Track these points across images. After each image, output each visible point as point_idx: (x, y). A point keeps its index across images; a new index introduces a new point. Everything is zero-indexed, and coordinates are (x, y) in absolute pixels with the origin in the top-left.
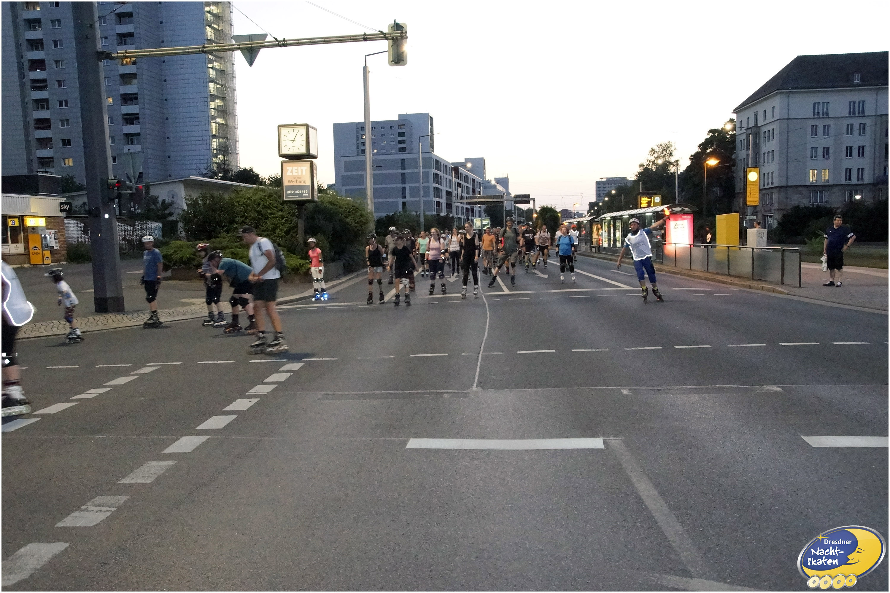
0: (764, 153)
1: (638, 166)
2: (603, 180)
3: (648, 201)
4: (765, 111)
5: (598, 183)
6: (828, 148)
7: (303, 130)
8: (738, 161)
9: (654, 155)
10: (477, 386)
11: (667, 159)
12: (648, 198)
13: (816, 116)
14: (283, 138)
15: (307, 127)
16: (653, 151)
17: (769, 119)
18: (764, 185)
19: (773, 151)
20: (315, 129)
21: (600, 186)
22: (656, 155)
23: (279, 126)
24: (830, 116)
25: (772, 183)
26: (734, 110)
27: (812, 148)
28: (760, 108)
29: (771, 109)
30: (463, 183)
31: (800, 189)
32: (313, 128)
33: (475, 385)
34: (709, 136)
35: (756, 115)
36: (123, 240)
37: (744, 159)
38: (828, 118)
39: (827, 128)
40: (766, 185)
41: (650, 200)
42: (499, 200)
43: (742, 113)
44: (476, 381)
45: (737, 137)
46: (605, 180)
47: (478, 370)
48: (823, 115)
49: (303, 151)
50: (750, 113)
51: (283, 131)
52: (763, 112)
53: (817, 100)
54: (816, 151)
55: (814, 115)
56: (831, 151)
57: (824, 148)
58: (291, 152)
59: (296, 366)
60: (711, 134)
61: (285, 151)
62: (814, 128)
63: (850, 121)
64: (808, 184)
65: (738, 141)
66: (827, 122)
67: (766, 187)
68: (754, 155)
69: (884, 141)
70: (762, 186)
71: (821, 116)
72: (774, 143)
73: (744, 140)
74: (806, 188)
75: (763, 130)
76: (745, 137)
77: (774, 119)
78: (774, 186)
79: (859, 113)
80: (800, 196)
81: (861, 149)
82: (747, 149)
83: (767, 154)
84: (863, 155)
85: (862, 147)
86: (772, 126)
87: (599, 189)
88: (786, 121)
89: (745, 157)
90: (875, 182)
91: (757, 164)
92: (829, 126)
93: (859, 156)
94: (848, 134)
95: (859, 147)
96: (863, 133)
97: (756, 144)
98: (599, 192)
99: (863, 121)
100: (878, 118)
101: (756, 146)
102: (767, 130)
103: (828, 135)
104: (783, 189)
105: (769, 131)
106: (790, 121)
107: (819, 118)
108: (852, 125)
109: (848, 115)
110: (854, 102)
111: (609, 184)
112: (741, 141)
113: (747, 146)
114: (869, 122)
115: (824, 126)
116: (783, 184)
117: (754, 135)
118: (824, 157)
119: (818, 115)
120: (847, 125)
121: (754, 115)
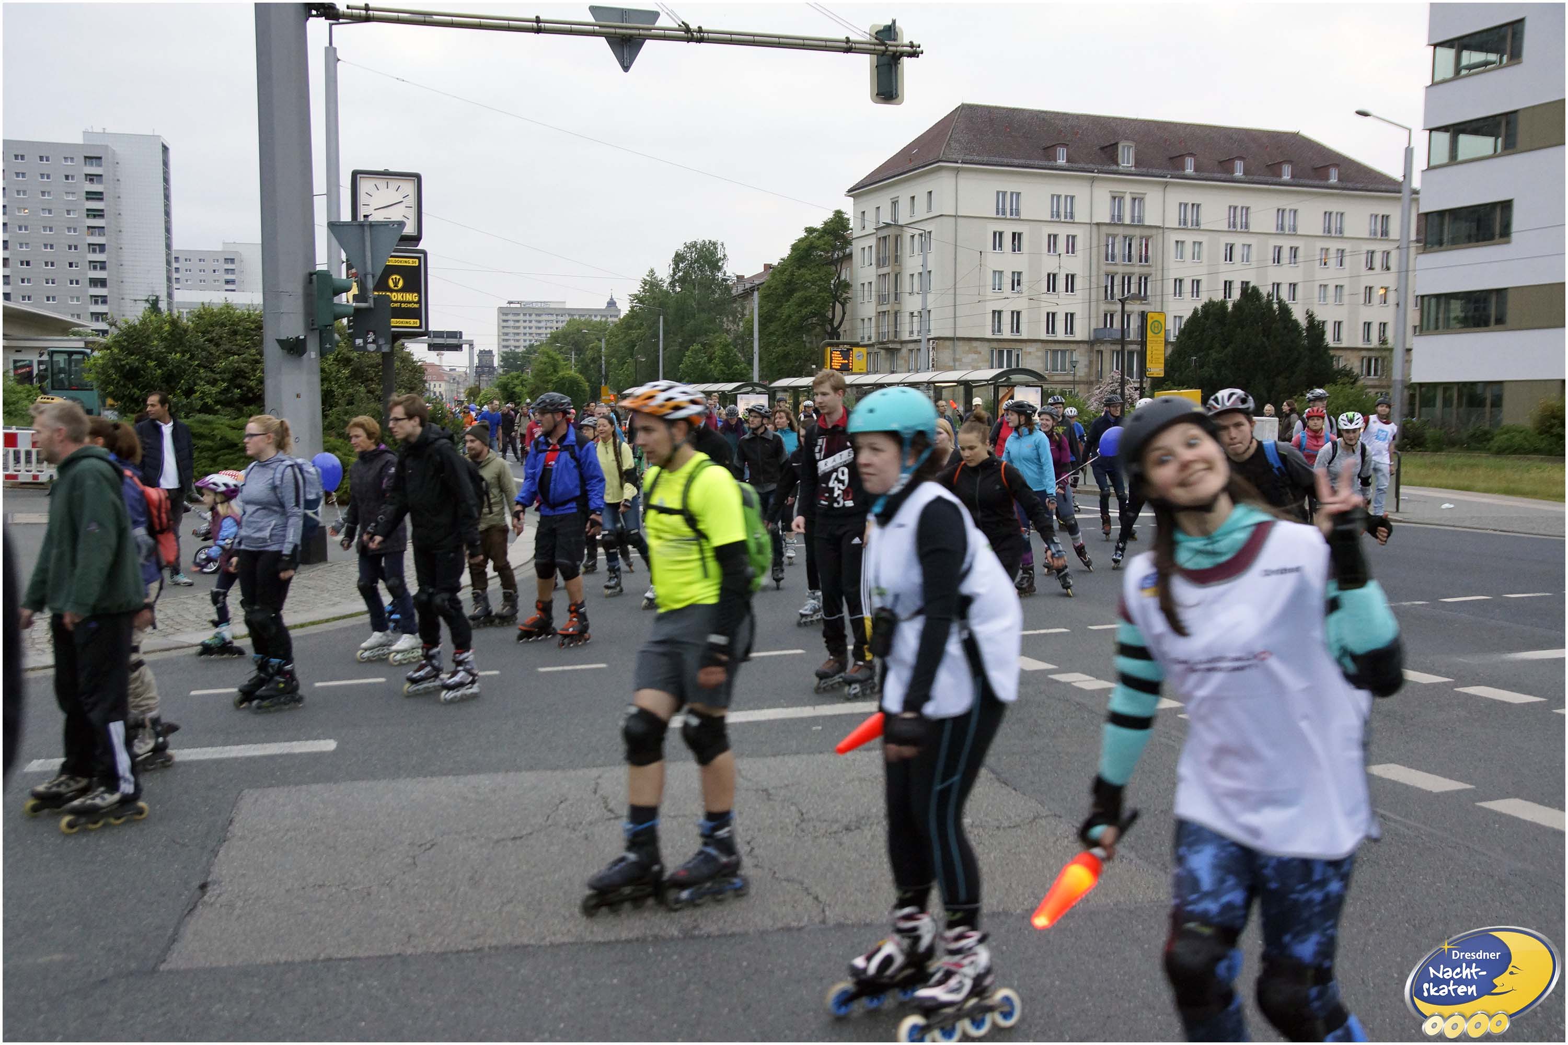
0: (912, 275)
2: (512, 305)
4: (913, 198)
5: (503, 312)
6: (1019, 273)
8: (857, 286)
13: (1000, 216)
17: (921, 211)
18: (912, 332)
19: (929, 272)
21: (505, 318)
24: (1022, 217)
26: (849, 191)
27: (994, 272)
28: (903, 193)
29: (926, 196)
31: (975, 344)
35: (895, 203)
37: (870, 283)
38: (1020, 220)
39: (1016, 237)
40: (916, 333)
43: (865, 198)
45: (855, 242)
46: (518, 306)
48: (1011, 214)
50: (883, 200)
51: (365, 182)
52: (909, 200)
53: (1002, 189)
54: (1000, 278)
55: (998, 213)
56: (1024, 279)
57: (1013, 273)
62: (998, 237)
63: (1053, 230)
64: (989, 335)
65: (856, 248)
66: (1017, 228)
67: (915, 337)
68: (892, 276)
69: (1104, 268)
70: (908, 333)
71: (1008, 216)
72: (931, 258)
73: (871, 247)
74: (987, 344)
75: (908, 232)
76: (873, 241)
77: (931, 215)
78: (932, 335)
79: (1066, 217)
80: (976, 356)
81: (1071, 279)
82: (878, 266)
83: (916, 277)
84: (1072, 291)
85: (1073, 276)
86: (927, 227)
87: (505, 324)
88: (953, 219)
89: (873, 279)
90: (1092, 338)
91: (896, 294)
92: (1020, 235)
93: (1067, 291)
94: (1049, 251)
95: (1067, 276)
96: (1073, 252)
97: (896, 256)
98: (506, 330)
99: (1072, 231)
100: (1095, 228)
101: (896, 261)
102: (917, 232)
103: (1019, 250)
104: (948, 343)
105: (921, 235)
106: (959, 220)
107: (1006, 219)
108: (1055, 236)
109: (1049, 219)
110: (1059, 197)
111: (525, 315)
112: (864, 249)
113: (878, 259)
114: (1082, 235)
115: (1014, 234)
116: (949, 334)
117: (892, 239)
118: (1013, 289)
119: (1004, 213)
120: (1049, 236)
121: (889, 203)
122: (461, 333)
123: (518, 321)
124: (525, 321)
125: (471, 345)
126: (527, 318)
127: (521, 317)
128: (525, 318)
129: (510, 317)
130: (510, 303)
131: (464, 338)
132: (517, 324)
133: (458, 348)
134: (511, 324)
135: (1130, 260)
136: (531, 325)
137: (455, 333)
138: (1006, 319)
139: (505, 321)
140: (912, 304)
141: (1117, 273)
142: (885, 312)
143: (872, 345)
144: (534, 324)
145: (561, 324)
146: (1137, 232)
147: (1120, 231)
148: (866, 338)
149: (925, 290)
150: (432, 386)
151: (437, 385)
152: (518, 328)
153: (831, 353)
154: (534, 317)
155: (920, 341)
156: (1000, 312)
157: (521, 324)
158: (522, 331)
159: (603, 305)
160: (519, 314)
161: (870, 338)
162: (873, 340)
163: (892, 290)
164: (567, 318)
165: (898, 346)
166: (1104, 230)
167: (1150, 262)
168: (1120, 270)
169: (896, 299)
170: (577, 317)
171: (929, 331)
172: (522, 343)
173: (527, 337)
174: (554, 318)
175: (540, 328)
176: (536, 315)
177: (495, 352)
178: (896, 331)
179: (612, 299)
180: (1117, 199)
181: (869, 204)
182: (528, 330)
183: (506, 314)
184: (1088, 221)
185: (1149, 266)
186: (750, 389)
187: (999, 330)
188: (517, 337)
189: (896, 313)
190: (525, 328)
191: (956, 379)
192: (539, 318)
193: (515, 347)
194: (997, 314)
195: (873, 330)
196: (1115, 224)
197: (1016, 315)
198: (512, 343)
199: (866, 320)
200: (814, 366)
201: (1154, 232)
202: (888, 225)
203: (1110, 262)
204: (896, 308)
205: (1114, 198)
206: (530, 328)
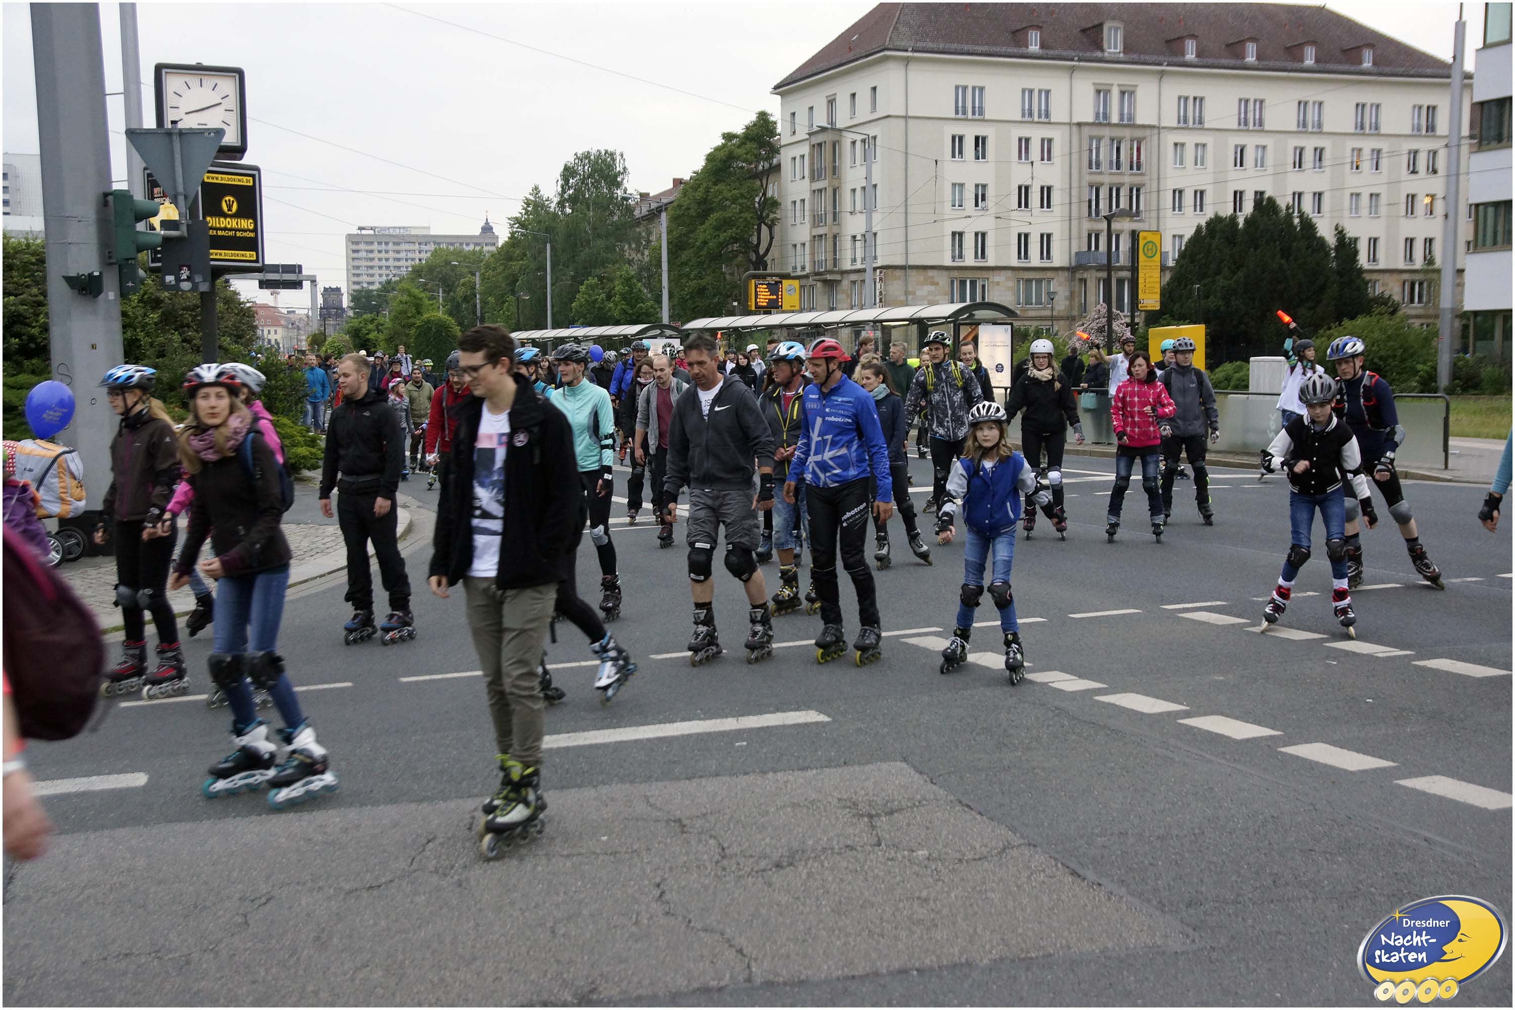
0: (854, 190)
4: (853, 95)
5: (353, 240)
6: (984, 186)
8: (787, 204)
13: (960, 116)
17: (864, 112)
18: (854, 260)
19: (875, 186)
24: (987, 117)
26: (776, 88)
27: (954, 185)
28: (841, 89)
29: (869, 92)
31: (931, 273)
35: (831, 102)
37: (803, 201)
38: (984, 120)
39: (980, 142)
40: (859, 261)
43: (795, 96)
45: (782, 150)
48: (974, 113)
50: (817, 98)
51: (173, 78)
52: (848, 98)
53: (961, 83)
54: (961, 193)
55: (957, 112)
56: (990, 193)
57: (977, 186)
62: (958, 141)
63: (1025, 132)
64: (948, 262)
65: (785, 157)
66: (981, 131)
67: (859, 266)
68: (830, 192)
69: (1087, 178)
70: (850, 263)
71: (970, 116)
72: (876, 169)
73: (803, 156)
74: (945, 273)
75: (848, 137)
76: (805, 149)
77: (875, 116)
78: (880, 263)
79: (1040, 116)
80: (932, 288)
81: (1046, 192)
82: (813, 179)
83: (859, 193)
84: (1049, 206)
85: (1049, 189)
86: (871, 131)
87: (356, 255)
88: (902, 121)
89: (807, 196)
90: (1073, 264)
91: (835, 214)
92: (984, 139)
93: (1042, 207)
94: (1020, 157)
95: (1042, 188)
96: (1049, 159)
97: (834, 168)
98: (356, 263)
99: (1047, 132)
100: (1075, 129)
101: (834, 174)
102: (859, 138)
103: (984, 157)
104: (898, 273)
105: (864, 141)
106: (911, 122)
107: (967, 120)
108: (1027, 140)
109: (1019, 118)
110: (1031, 91)
111: (380, 243)
112: (794, 159)
113: (812, 172)
114: (1059, 136)
115: (977, 138)
116: (900, 261)
117: (828, 148)
118: (977, 205)
119: (964, 113)
120: (1020, 140)
121: (825, 102)
122: (300, 267)
123: (372, 251)
124: (380, 252)
125: (313, 282)
126: (383, 247)
127: (375, 247)
128: (380, 248)
129: (362, 247)
130: (361, 229)
131: (305, 272)
132: (371, 255)
133: (297, 285)
134: (363, 254)
135: (1118, 168)
136: (387, 256)
137: (294, 266)
138: (969, 242)
139: (355, 251)
140: (854, 225)
141: (1102, 184)
142: (821, 236)
143: (806, 277)
144: (391, 255)
145: (422, 255)
146: (1127, 133)
147: (1106, 132)
148: (799, 269)
149: (869, 209)
150: (266, 332)
151: (272, 332)
152: (372, 259)
153: (756, 287)
154: (391, 247)
155: (864, 270)
156: (961, 234)
157: (376, 255)
158: (376, 263)
159: (477, 231)
160: (372, 243)
161: (803, 268)
162: (807, 270)
163: (830, 208)
164: (432, 247)
165: (838, 277)
166: (1086, 131)
167: (1143, 170)
168: (1107, 179)
169: (835, 220)
170: (444, 246)
171: (875, 258)
172: (377, 279)
173: (384, 271)
174: (417, 247)
175: (399, 260)
176: (395, 244)
177: (344, 290)
178: (835, 259)
179: (487, 223)
180: (1102, 92)
181: (800, 104)
182: (384, 263)
183: (357, 243)
184: (1067, 121)
185: (1142, 174)
186: (658, 332)
187: (961, 256)
188: (371, 272)
189: (835, 237)
190: (380, 260)
191: (908, 316)
192: (398, 248)
193: (369, 283)
194: (958, 236)
195: (808, 258)
196: (1100, 124)
197: (981, 237)
198: (365, 278)
199: (799, 246)
200: (735, 304)
201: (1148, 132)
202: (823, 129)
203: (1094, 170)
204: (835, 230)
205: (1098, 92)
206: (387, 260)
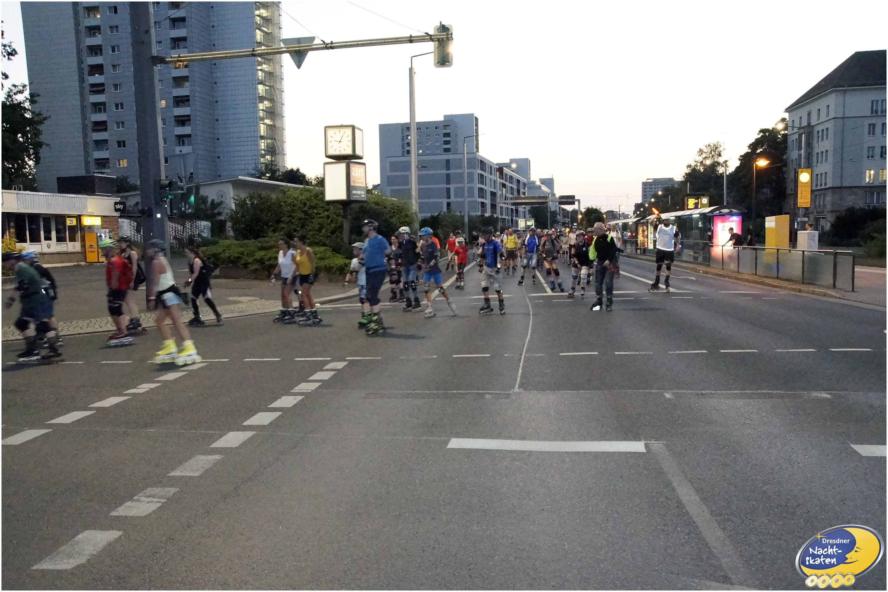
0: (818, 153)
1: (686, 167)
2: (649, 181)
3: (696, 203)
4: (819, 110)
5: (644, 184)
7: (349, 131)
8: (789, 162)
9: (702, 156)
10: (519, 388)
11: (716, 160)
12: (696, 199)
13: (874, 114)
14: (329, 139)
15: (353, 128)
16: (701, 151)
17: (823, 118)
18: (817, 185)
19: (827, 151)
20: (361, 130)
21: (646, 187)
22: (704, 155)
23: (326, 127)
25: (826, 184)
26: (786, 109)
27: (869, 147)
28: (814, 107)
29: (825, 108)
30: (507, 184)
31: (855, 190)
32: (359, 129)
33: (517, 386)
34: (759, 136)
35: (809, 114)
36: (173, 239)
37: (796, 159)
39: (884, 126)
40: (819, 185)
41: (697, 201)
42: (544, 201)
43: (795, 113)
44: (518, 382)
45: (788, 137)
46: (651, 181)
47: (520, 371)
49: (349, 152)
50: (803, 112)
51: (330, 132)
52: (817, 111)
53: (875, 97)
54: (872, 152)
57: (882, 147)
58: (337, 153)
59: (340, 365)
60: (761, 134)
61: (331, 152)
64: (865, 184)
65: (790, 140)
67: (819, 188)
68: (806, 155)
72: (828, 143)
73: (797, 139)
74: (862, 189)
75: (816, 129)
76: (797, 136)
77: (828, 119)
78: (827, 186)
82: (799, 150)
83: (820, 154)
86: (826, 125)
87: (645, 190)
88: (841, 120)
89: (797, 157)
91: (809, 164)
97: (810, 143)
98: (646, 193)
101: (809, 146)
102: (820, 129)
104: (837, 190)
105: (823, 130)
106: (845, 120)
111: (655, 185)
112: (793, 140)
116: (838, 185)
117: (806, 134)
121: (807, 114)
123: (652, 188)
124: (655, 188)
127: (653, 186)
129: (648, 186)
130: (648, 179)
132: (651, 190)
133: (573, 203)
134: (648, 189)
137: (571, 196)
154: (659, 186)
157: (653, 190)
163: (806, 162)
176: (662, 185)
181: (797, 115)
183: (646, 185)
202: (805, 126)
